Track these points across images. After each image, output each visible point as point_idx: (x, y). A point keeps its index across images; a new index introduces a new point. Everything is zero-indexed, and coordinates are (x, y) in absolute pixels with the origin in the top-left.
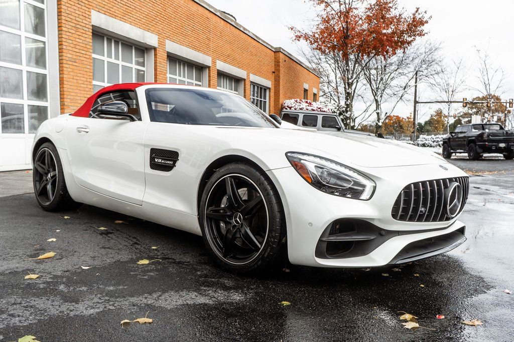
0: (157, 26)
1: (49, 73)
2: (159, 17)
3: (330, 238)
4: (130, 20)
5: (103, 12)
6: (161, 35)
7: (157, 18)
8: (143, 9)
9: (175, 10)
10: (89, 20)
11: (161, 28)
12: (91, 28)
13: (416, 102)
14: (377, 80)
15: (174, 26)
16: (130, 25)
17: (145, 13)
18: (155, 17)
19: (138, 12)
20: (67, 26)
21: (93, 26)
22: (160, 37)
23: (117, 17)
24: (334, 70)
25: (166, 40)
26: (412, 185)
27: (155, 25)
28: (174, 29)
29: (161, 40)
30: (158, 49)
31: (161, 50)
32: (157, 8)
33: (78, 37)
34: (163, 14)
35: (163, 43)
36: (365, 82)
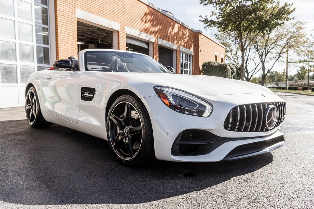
0: (119, 18)
1: (50, 47)
2: (121, 12)
3: (181, 143)
4: (102, 15)
5: (85, 10)
6: (122, 24)
7: (119, 13)
8: (110, 8)
9: (131, 8)
10: (75, 15)
11: (122, 19)
12: (76, 19)
13: (288, 62)
14: (262, 49)
15: (130, 18)
16: (102, 18)
17: (111, 10)
18: (118, 13)
19: (107, 10)
20: (61, 19)
21: (77, 18)
22: (122, 25)
23: (93, 13)
24: (235, 44)
25: (126, 27)
26: (238, 107)
27: (118, 18)
28: (130, 19)
29: (122, 27)
30: (120, 32)
31: (122, 33)
32: (119, 7)
33: (68, 25)
34: (123, 10)
35: (123, 28)
36: (255, 50)
